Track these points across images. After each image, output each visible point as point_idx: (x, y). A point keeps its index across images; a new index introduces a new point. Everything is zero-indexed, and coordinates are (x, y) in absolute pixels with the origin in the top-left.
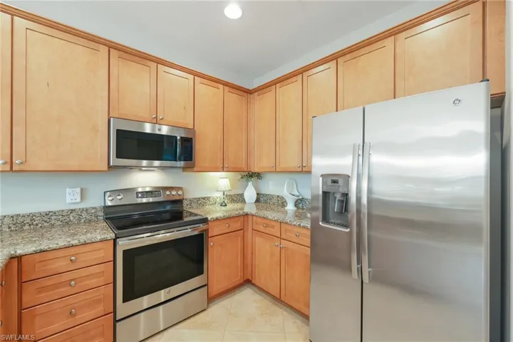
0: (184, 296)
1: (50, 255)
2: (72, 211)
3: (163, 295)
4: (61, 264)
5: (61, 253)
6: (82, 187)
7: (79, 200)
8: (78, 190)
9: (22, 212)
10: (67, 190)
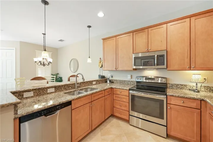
0: (153, 123)
1: (117, 89)
2: (129, 81)
3: (141, 116)
4: (118, 93)
5: (119, 90)
6: (132, 74)
7: (130, 78)
8: (130, 75)
9: (121, 80)
10: (128, 75)
